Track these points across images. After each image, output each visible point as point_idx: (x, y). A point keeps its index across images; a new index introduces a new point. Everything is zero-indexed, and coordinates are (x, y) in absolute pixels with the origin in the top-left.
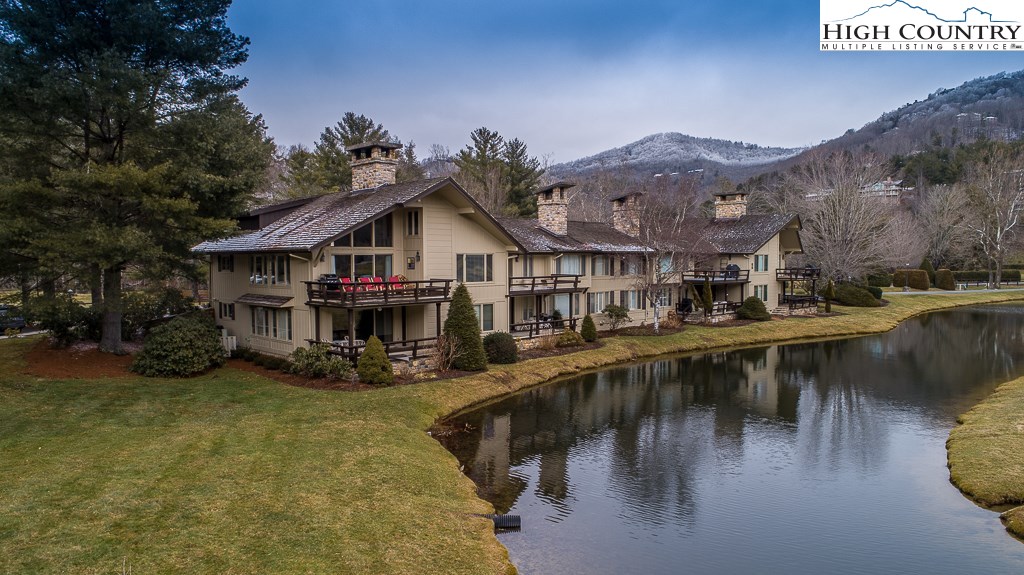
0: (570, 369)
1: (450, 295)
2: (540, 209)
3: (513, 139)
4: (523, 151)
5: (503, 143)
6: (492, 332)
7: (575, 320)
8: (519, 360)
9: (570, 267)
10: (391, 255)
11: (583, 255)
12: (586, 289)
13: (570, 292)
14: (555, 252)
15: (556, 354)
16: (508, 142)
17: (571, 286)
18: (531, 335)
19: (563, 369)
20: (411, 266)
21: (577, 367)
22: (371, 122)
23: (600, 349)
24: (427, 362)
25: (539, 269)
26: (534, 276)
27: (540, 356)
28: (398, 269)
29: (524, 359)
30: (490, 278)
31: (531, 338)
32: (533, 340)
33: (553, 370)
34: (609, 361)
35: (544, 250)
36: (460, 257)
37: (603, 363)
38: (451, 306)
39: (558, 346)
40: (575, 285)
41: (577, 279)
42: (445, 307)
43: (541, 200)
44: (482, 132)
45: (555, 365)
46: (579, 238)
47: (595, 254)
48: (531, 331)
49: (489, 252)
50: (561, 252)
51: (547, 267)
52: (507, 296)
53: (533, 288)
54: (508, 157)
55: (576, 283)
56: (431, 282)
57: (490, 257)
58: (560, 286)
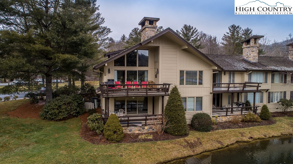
0: (245, 139)
1: (169, 92)
2: (244, 50)
3: (246, 28)
4: (251, 32)
5: (241, 30)
6: (199, 112)
7: (256, 107)
8: (213, 129)
9: (257, 78)
10: (147, 71)
11: (266, 72)
12: (268, 90)
13: (255, 92)
14: (247, 71)
15: (240, 127)
16: (244, 29)
17: (255, 88)
18: (227, 114)
19: (240, 138)
20: (156, 76)
21: (251, 138)
22: (192, 27)
23: (271, 126)
24: (154, 127)
25: (238, 79)
26: (235, 82)
27: (229, 128)
28: (150, 78)
29: (217, 129)
30: (201, 83)
31: (227, 115)
32: (228, 117)
33: (232, 139)
34: (275, 135)
35: (240, 69)
36: (182, 72)
37: (271, 136)
38: (169, 98)
39: (243, 121)
40: (257, 88)
41: (258, 85)
42: (166, 98)
43: (244, 46)
44: (233, 26)
45: (235, 135)
46: (265, 64)
47: (273, 72)
48: (227, 112)
49: (201, 69)
50: (250, 71)
51: (243, 78)
52: (211, 93)
53: (228, 89)
54: (244, 35)
55: (258, 87)
56: (164, 85)
57: (201, 72)
58: (247, 89)
